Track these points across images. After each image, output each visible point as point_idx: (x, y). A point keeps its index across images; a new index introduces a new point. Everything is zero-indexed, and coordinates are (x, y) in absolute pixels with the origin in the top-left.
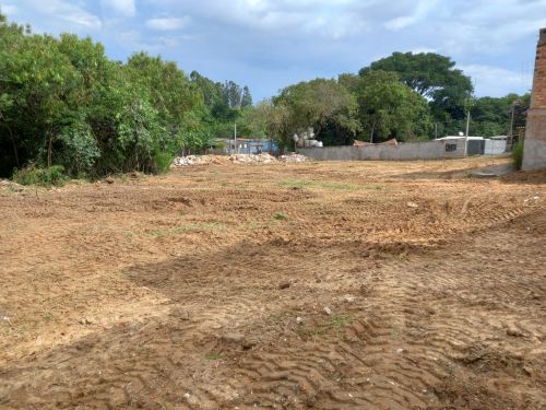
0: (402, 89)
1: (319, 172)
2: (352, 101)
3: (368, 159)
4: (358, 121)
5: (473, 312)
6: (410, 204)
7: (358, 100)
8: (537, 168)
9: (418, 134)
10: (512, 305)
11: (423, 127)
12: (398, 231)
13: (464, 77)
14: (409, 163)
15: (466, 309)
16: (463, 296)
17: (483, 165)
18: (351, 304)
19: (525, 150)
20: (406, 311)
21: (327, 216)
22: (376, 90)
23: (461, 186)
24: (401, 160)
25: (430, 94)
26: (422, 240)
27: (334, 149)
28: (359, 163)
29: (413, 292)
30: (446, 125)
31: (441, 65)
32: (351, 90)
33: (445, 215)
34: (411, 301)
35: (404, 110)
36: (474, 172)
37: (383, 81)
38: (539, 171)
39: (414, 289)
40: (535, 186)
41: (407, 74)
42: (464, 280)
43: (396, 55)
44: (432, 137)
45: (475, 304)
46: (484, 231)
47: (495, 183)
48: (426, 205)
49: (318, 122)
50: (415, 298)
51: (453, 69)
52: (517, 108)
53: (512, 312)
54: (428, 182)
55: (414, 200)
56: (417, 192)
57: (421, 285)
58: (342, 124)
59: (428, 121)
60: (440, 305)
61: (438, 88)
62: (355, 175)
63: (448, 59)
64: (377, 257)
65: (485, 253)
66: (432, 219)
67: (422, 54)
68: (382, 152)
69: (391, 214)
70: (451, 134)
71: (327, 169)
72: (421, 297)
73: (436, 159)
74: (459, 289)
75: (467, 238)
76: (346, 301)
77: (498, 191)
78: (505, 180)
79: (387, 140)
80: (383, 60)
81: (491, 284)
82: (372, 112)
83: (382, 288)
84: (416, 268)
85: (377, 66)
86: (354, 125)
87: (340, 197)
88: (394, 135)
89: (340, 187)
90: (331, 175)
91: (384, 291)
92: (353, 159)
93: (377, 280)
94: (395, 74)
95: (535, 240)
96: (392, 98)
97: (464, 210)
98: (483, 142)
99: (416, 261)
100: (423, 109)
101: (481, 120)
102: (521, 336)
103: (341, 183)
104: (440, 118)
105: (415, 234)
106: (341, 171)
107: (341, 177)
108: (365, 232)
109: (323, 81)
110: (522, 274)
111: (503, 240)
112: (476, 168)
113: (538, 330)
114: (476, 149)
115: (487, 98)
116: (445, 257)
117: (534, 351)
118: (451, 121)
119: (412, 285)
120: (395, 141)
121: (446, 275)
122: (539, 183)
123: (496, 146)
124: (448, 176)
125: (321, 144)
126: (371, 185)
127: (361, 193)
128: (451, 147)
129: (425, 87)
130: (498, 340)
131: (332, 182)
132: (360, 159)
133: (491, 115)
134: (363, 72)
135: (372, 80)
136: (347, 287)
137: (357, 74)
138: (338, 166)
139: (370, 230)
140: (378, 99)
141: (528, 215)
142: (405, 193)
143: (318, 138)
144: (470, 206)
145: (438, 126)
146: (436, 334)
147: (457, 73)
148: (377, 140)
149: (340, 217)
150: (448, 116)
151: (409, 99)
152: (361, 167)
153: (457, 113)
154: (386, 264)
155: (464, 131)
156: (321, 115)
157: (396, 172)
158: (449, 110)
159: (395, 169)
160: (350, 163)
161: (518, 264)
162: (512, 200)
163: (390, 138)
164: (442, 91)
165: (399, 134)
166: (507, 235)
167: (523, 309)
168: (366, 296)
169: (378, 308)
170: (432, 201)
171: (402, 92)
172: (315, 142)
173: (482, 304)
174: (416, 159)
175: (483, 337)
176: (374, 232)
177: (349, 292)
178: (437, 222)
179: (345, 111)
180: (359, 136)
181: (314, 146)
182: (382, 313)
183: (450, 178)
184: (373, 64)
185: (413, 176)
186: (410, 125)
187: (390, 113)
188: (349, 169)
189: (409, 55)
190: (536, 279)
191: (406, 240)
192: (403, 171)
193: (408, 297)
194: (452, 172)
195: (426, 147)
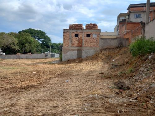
0: (32, 39)
1: (3, 64)
2: (16, 41)
3: (22, 59)
4: (18, 47)
5: (46, 103)
6: (33, 72)
7: (18, 40)
8: (65, 61)
9: (37, 51)
10: (56, 98)
11: (39, 50)
12: (29, 81)
13: (48, 37)
14: (35, 60)
15: (44, 103)
16: (44, 99)
17: (54, 60)
18: (6, 111)
19: (63, 57)
20: (26, 108)
21: (3, 79)
22: (24, 38)
23: (48, 66)
24: (33, 59)
25: (40, 41)
26: (35, 83)
27: (9, 56)
28: (19, 60)
29: (29, 101)
30: (45, 49)
31: (43, 34)
32: (15, 37)
33: (43, 75)
34: (28, 104)
35: (33, 45)
36: (52, 62)
37: (26, 36)
38: (66, 61)
39: (30, 100)
40: (64, 65)
41: (33, 35)
42: (45, 94)
43: (30, 29)
44: (41, 52)
45: (47, 100)
46: (52, 78)
47: (56, 65)
48: (38, 72)
49: (3, 47)
50: (30, 103)
51: (46, 35)
52: (61, 46)
53: (56, 100)
54: (40, 65)
55: (35, 71)
56: (36, 68)
57: (32, 98)
58: (12, 47)
59: (40, 48)
60: (37, 103)
61: (42, 40)
62: (17, 64)
63: (45, 32)
64: (20, 91)
65: (51, 84)
66: (39, 76)
67: (37, 30)
68: (27, 57)
69: (27, 76)
70: (46, 52)
71: (6, 62)
72: (32, 102)
73: (42, 59)
74: (43, 97)
75: (48, 81)
76: (5, 111)
77: (57, 67)
78: (59, 64)
79: (28, 53)
80: (26, 30)
81: (52, 93)
82: (23, 44)
83: (19, 102)
84: (32, 93)
85: (24, 31)
86: (17, 48)
87: (10, 72)
88: (30, 51)
89: (10, 69)
90: (8, 64)
91: (20, 103)
92: (17, 59)
93: (18, 100)
94: (29, 34)
95: (63, 79)
96: (29, 41)
97: (48, 73)
98: (54, 54)
99: (33, 90)
100: (39, 45)
101: (53, 49)
102: (57, 107)
103: (11, 67)
104: (43, 47)
105: (34, 82)
106: (11, 63)
107: (11, 65)
108: (17, 83)
109: (4, 33)
110: (59, 89)
111: (56, 80)
112: (52, 61)
113: (61, 104)
114: (53, 56)
115: (55, 43)
116: (41, 87)
117: (59, 110)
118: (46, 48)
119: (29, 99)
120: (30, 53)
121: (40, 93)
122: (65, 64)
123: (57, 55)
124: (45, 63)
125: (4, 54)
126: (22, 67)
127: (18, 70)
128: (46, 55)
129: (39, 39)
130: (51, 110)
131: (8, 67)
132: (19, 59)
133: (56, 47)
134: (20, 32)
135: (22, 35)
136: (6, 105)
137: (17, 33)
138: (11, 61)
139: (19, 82)
140: (25, 41)
141: (62, 73)
142: (32, 69)
143: (3, 52)
144: (50, 71)
145: (43, 49)
146: (34, 114)
147: (47, 36)
148: (25, 53)
149: (8, 79)
150: (45, 47)
151: (34, 42)
152: (19, 61)
153: (48, 46)
154: (22, 93)
155: (50, 51)
156: (4, 44)
157: (31, 63)
158: (46, 46)
159: (30, 62)
160: (16, 60)
161: (59, 86)
162: (59, 69)
163: (29, 52)
164: (44, 40)
165: (32, 52)
166: (57, 79)
167: (58, 99)
168: (13, 107)
169: (17, 110)
170: (40, 71)
171: (32, 40)
172: (2, 53)
173: (48, 100)
174: (37, 59)
175: (47, 110)
176: (20, 83)
177: (7, 107)
178: (40, 77)
179: (14, 44)
180: (19, 51)
181: (2, 55)
182: (18, 111)
183: (45, 64)
184: (23, 30)
185: (36, 64)
186: (35, 49)
187: (29, 45)
188: (15, 62)
189: (34, 30)
190: (62, 89)
191: (30, 84)
192: (33, 62)
193: (28, 103)
194: (46, 62)
195: (40, 55)
